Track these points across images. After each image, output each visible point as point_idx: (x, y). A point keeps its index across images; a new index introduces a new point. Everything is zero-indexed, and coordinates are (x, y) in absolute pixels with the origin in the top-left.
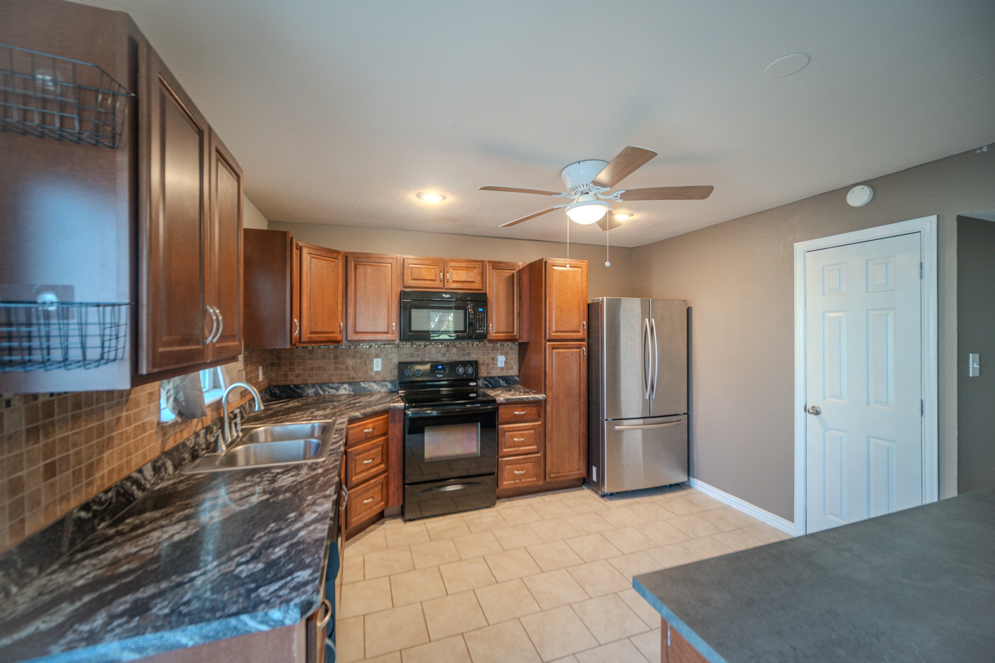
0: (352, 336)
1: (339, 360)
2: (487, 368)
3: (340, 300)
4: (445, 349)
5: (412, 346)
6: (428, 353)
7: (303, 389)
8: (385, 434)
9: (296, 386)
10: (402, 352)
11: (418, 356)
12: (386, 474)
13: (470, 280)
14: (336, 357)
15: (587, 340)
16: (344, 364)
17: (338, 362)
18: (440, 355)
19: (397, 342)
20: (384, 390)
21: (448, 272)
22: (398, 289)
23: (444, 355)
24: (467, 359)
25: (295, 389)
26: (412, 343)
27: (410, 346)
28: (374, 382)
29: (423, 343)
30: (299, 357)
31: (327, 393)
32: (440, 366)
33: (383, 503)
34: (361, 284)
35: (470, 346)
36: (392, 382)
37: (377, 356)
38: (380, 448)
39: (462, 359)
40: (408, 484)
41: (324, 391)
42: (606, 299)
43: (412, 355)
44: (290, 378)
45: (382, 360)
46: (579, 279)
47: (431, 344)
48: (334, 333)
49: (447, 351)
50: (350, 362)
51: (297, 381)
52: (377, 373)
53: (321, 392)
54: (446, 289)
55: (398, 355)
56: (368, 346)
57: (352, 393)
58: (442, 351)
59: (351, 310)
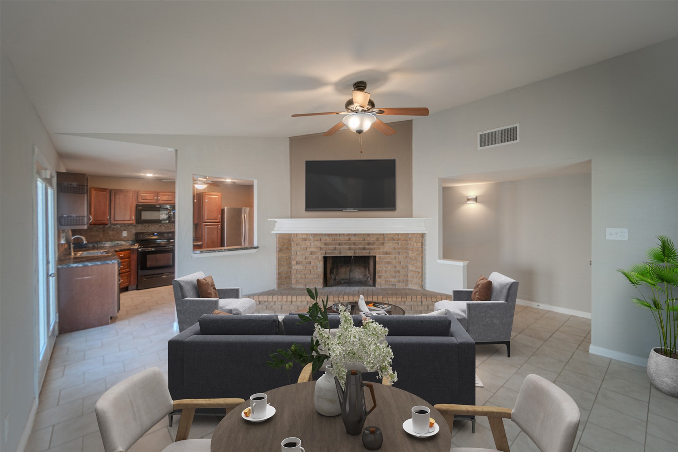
0: (113, 222)
3: (107, 208)
4: (159, 227)
6: (150, 229)
8: (129, 258)
10: (137, 229)
11: (145, 230)
12: (130, 273)
13: (170, 199)
14: (104, 231)
15: (221, 222)
16: (108, 234)
17: (104, 233)
18: (156, 229)
19: (135, 224)
20: (128, 244)
21: (159, 197)
22: (135, 203)
23: (158, 229)
24: (170, 231)
26: (142, 225)
28: (123, 241)
29: (148, 225)
32: (156, 233)
33: (128, 283)
34: (117, 202)
35: (171, 225)
36: (132, 241)
37: (125, 230)
38: (127, 263)
39: (167, 231)
40: (140, 276)
42: (227, 208)
43: (142, 230)
45: (127, 232)
46: (218, 200)
47: (152, 225)
48: (104, 221)
50: (111, 233)
52: (125, 237)
54: (158, 203)
55: (135, 230)
56: (120, 226)
57: (112, 245)
59: (112, 212)
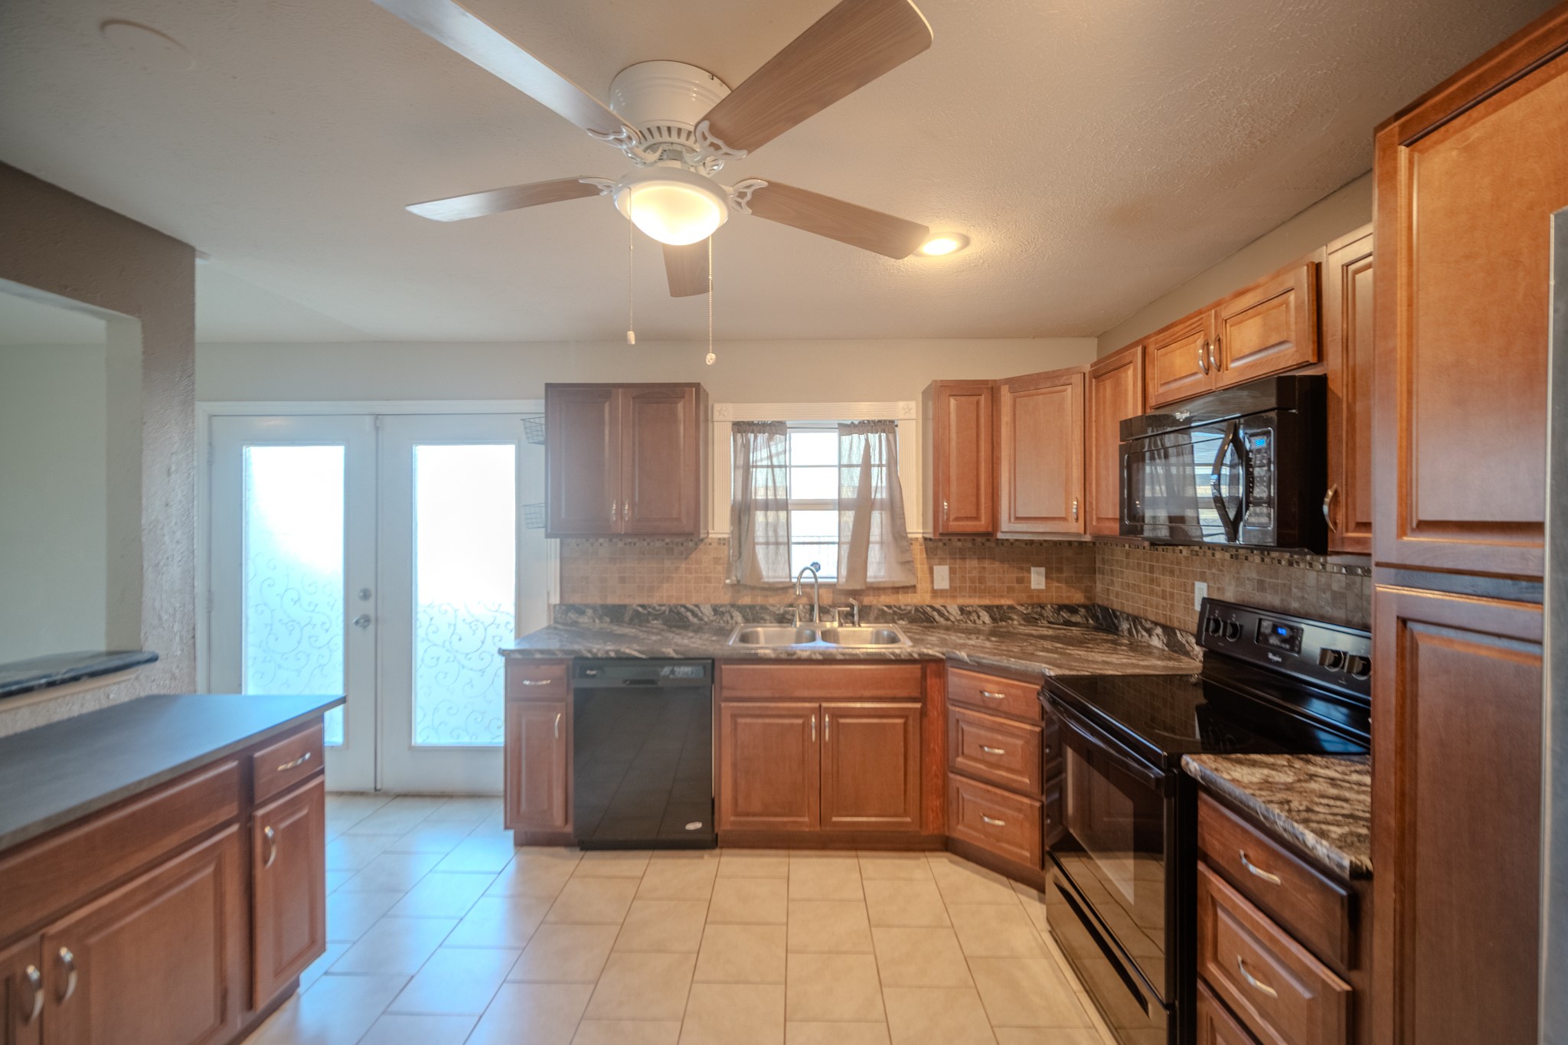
1: (1155, 575)
3: (1076, 458)
5: (1262, 561)
6: (1297, 587)
7: (1119, 620)
9: (1115, 613)
10: (1242, 573)
11: (1275, 589)
16: (1159, 585)
17: (1153, 580)
21: (1216, 339)
25: (1113, 617)
30: (1117, 562)
31: (1140, 636)
41: (1137, 634)
44: (1111, 597)
45: (1209, 587)
48: (1063, 519)
51: (1116, 605)
53: (1134, 632)
55: (1238, 579)
57: (1165, 649)
59: (1092, 475)
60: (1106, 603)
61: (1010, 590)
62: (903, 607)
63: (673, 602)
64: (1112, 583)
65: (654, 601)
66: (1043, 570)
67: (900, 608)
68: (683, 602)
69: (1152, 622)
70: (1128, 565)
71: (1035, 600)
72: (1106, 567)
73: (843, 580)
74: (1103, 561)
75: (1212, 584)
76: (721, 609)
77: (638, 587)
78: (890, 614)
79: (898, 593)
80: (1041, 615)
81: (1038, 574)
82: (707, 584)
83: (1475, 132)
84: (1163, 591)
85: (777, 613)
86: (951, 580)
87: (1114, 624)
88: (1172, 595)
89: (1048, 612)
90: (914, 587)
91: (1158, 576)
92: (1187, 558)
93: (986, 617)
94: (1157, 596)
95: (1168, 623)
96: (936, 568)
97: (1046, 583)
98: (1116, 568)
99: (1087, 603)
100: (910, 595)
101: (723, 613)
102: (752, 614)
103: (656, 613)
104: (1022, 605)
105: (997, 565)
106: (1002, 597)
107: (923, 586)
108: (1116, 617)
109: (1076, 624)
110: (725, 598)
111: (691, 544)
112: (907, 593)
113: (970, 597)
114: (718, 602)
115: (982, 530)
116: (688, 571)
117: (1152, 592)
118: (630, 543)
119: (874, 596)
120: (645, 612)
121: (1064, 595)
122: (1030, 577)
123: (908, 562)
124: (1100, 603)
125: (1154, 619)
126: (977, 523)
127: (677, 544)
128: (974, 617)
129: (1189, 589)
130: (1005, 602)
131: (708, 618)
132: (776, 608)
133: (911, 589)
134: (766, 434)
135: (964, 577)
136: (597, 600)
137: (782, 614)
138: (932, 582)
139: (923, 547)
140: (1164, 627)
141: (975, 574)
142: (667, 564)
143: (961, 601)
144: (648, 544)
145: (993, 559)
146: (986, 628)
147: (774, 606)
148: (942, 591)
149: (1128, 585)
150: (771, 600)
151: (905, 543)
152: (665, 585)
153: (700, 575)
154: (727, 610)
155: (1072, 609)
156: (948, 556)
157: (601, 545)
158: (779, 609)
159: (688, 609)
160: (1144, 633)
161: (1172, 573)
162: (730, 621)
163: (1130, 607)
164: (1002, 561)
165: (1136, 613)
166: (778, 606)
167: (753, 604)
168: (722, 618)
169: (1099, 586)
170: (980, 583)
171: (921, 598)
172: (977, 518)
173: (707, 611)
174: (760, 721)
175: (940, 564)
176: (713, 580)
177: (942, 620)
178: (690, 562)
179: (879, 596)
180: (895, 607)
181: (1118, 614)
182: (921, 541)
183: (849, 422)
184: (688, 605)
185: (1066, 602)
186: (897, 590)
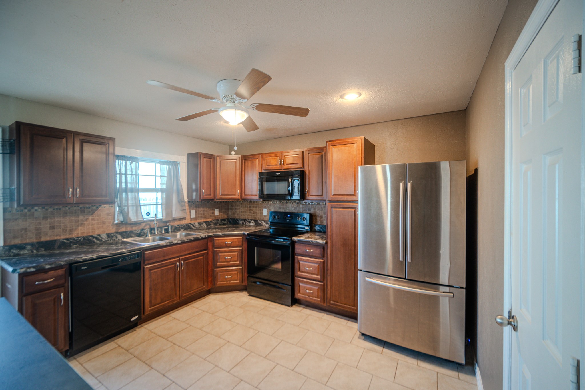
1: (251, 208)
2: (321, 219)
5: (280, 203)
6: (288, 207)
7: (239, 221)
9: (237, 219)
10: (275, 206)
11: (283, 208)
16: (252, 211)
17: (250, 210)
18: (294, 208)
20: (267, 225)
23: (296, 208)
25: (236, 220)
26: (280, 201)
27: (279, 203)
28: (264, 221)
29: (285, 201)
30: (238, 206)
31: (246, 224)
32: (289, 215)
36: (270, 221)
37: (265, 208)
41: (245, 223)
44: (235, 215)
45: (267, 210)
47: (289, 202)
49: (298, 206)
51: (237, 217)
52: (265, 216)
53: (244, 223)
55: (274, 207)
57: (255, 225)
58: (295, 207)
60: (233, 217)
61: (211, 216)
62: (182, 225)
63: (85, 235)
64: (236, 212)
65: (74, 235)
66: (218, 209)
67: (181, 225)
68: (91, 234)
69: (250, 220)
70: (241, 207)
71: (216, 219)
72: (233, 207)
73: (164, 217)
74: (232, 206)
75: (268, 209)
76: (111, 235)
77: (63, 230)
78: (178, 228)
79: (180, 220)
80: (218, 222)
81: (217, 210)
82: (103, 225)
83: (340, 148)
84: (254, 212)
85: (137, 233)
86: (196, 215)
87: (237, 222)
88: (256, 213)
89: (219, 222)
90: (185, 218)
91: (252, 208)
92: (261, 204)
93: (205, 225)
94: (252, 213)
95: (255, 219)
96: (192, 211)
97: (219, 213)
98: (237, 208)
99: (227, 218)
100: (184, 221)
101: (112, 237)
102: (126, 235)
103: (75, 241)
104: (214, 220)
105: (207, 209)
106: (209, 218)
107: (188, 217)
108: (237, 220)
109: (225, 224)
110: (113, 230)
111: (94, 208)
112: (183, 220)
113: (201, 219)
114: (109, 232)
115: (212, 198)
116: (93, 220)
117: (250, 213)
118: (57, 209)
119: (173, 222)
120: (69, 242)
121: (223, 216)
122: (215, 212)
123: (184, 210)
124: (231, 217)
125: (250, 219)
126: (210, 196)
127: (87, 208)
128: (202, 225)
129: (261, 210)
130: (209, 220)
131: (105, 239)
132: (136, 231)
133: (184, 219)
134: (130, 162)
135: (199, 213)
136: (34, 240)
137: (139, 233)
138: (190, 216)
139: (188, 204)
140: (255, 221)
141: (202, 212)
142: (81, 217)
143: (198, 221)
144: (69, 209)
145: (206, 207)
146: (205, 228)
147: (136, 230)
148: (193, 218)
149: (242, 212)
150: (134, 228)
151: (183, 203)
152: (80, 228)
153: (100, 221)
154: (114, 235)
155: (224, 220)
156: (194, 207)
157: (36, 210)
158: (138, 231)
159: (94, 237)
160: (248, 223)
161: (256, 207)
162: (116, 239)
163: (242, 217)
164: (209, 208)
165: (244, 218)
166: (138, 230)
167: (126, 231)
168: (112, 239)
169: (230, 213)
170: (203, 215)
171: (187, 221)
172: (210, 195)
173: (104, 237)
174: (160, 269)
175: (192, 210)
176: (106, 223)
177: (193, 228)
178: (94, 216)
179: (174, 222)
180: (180, 225)
181: (238, 219)
182: (187, 202)
183: (163, 161)
184: (94, 235)
185: (223, 218)
186: (180, 219)
